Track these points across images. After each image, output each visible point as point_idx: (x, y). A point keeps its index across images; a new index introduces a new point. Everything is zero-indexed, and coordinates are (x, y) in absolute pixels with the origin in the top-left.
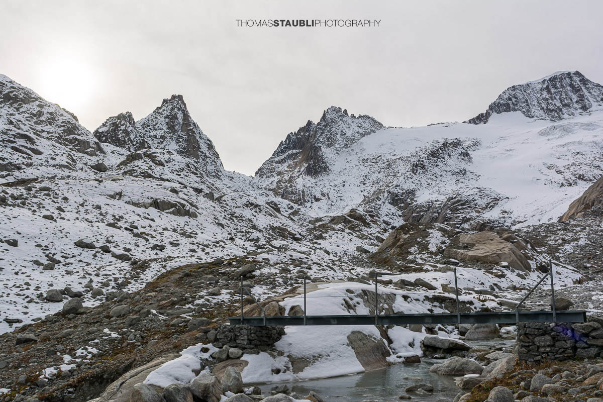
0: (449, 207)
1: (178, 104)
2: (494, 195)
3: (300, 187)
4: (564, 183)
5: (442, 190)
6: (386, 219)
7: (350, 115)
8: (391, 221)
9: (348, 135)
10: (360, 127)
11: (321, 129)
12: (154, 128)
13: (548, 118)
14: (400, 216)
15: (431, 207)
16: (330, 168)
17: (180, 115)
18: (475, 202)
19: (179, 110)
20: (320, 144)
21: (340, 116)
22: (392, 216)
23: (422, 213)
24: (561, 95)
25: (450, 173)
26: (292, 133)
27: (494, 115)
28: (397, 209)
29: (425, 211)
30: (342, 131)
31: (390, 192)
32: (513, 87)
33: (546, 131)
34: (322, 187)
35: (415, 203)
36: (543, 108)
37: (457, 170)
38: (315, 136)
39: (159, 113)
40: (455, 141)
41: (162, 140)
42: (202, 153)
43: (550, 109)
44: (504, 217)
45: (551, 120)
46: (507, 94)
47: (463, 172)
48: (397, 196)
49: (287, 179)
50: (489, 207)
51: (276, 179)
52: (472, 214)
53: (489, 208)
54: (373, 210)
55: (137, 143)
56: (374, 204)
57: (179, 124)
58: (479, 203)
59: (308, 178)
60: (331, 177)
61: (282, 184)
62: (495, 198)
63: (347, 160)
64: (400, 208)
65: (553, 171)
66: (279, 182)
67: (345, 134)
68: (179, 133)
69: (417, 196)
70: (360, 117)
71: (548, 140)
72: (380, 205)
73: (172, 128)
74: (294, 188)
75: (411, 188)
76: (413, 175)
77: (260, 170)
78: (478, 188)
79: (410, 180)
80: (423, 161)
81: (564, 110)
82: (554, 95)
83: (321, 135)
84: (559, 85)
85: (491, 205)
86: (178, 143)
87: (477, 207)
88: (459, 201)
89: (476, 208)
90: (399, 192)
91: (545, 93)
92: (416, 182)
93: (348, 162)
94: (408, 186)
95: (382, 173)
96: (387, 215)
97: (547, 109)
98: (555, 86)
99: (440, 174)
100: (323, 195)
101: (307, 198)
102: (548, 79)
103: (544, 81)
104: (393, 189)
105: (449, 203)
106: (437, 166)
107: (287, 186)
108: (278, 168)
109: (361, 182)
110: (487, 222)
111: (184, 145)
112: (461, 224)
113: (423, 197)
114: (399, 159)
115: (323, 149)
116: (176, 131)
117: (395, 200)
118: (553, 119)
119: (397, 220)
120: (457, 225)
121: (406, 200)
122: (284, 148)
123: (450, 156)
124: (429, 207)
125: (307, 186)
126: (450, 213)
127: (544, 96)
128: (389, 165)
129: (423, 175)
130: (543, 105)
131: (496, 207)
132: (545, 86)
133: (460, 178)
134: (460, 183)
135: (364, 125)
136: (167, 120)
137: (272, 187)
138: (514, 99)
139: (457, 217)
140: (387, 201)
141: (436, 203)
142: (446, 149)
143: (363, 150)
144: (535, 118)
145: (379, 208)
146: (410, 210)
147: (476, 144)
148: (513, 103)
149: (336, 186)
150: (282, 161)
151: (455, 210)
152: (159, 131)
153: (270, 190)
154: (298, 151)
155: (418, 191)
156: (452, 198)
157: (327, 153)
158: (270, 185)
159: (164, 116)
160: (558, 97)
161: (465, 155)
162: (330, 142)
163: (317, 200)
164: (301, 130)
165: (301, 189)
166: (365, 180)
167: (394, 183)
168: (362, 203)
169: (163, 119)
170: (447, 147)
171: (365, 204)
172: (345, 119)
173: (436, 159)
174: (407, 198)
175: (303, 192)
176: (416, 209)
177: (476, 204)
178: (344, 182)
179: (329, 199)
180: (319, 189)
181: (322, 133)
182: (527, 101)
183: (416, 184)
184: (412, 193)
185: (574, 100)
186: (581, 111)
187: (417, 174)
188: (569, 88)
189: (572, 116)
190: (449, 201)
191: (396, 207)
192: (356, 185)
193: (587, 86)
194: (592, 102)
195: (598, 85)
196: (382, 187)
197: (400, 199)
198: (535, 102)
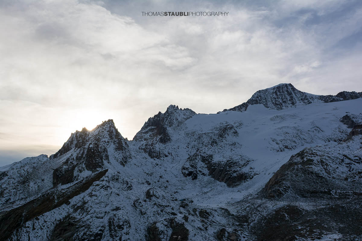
0: (228, 165)
1: (112, 124)
2: (247, 159)
3: (157, 149)
4: (279, 150)
5: (225, 155)
6: (200, 169)
7: (179, 109)
8: (202, 170)
9: (179, 120)
10: (184, 115)
11: (166, 117)
12: (104, 137)
13: (275, 108)
14: (206, 168)
16: (171, 138)
17: (114, 131)
18: (239, 163)
19: (113, 128)
20: (166, 126)
21: (175, 110)
22: (203, 168)
23: (216, 167)
24: (282, 96)
25: (228, 145)
26: (151, 118)
27: (250, 106)
29: (217, 166)
30: (176, 118)
31: (201, 156)
32: (259, 91)
33: (273, 118)
34: (168, 149)
35: (213, 162)
36: (273, 103)
37: (232, 143)
38: (163, 121)
39: (104, 129)
40: (231, 126)
41: (108, 143)
42: (124, 147)
43: (277, 104)
44: (251, 171)
45: (277, 109)
46: (256, 94)
47: (234, 144)
48: (204, 158)
49: (151, 144)
50: (245, 165)
51: (144, 142)
52: (237, 169)
54: (194, 165)
55: (103, 149)
56: (194, 162)
57: (114, 135)
58: (241, 163)
59: (161, 144)
60: (172, 143)
61: (148, 146)
62: (247, 161)
63: (179, 134)
64: (206, 163)
65: (275, 143)
66: (146, 145)
67: (178, 119)
68: (114, 139)
69: (213, 158)
70: (185, 109)
71: (274, 123)
72: (197, 162)
73: (111, 137)
74: (155, 150)
75: (211, 154)
76: (211, 146)
77: (135, 137)
78: (240, 156)
79: (210, 149)
80: (216, 140)
81: (283, 104)
82: (279, 96)
83: (166, 121)
84: (281, 91)
85: (246, 164)
86: (114, 144)
88: (232, 162)
89: (240, 166)
90: (205, 156)
91: (274, 95)
92: (213, 150)
93: (180, 135)
94: (209, 153)
95: (196, 142)
96: (200, 167)
97: (275, 104)
98: (279, 91)
99: (223, 146)
100: (169, 153)
101: (161, 155)
102: (276, 87)
103: (274, 88)
106: (222, 142)
107: (151, 148)
108: (145, 136)
110: (244, 174)
111: (118, 145)
112: (233, 174)
113: (217, 159)
114: (204, 134)
115: (168, 129)
116: (113, 138)
117: (204, 160)
119: (205, 170)
120: (231, 174)
122: (147, 125)
123: (228, 135)
124: (219, 164)
125: (161, 149)
126: (228, 168)
127: (274, 96)
128: (199, 137)
129: (216, 147)
130: (274, 101)
131: (248, 165)
132: (274, 91)
133: (232, 147)
134: (233, 151)
135: (187, 114)
136: (108, 132)
137: (143, 148)
138: (259, 98)
139: (231, 170)
140: (200, 160)
141: (222, 162)
142: (227, 131)
143: (187, 128)
144: (270, 108)
145: (197, 164)
146: (210, 165)
147: (241, 124)
148: (259, 100)
149: (175, 149)
150: (147, 132)
151: (230, 167)
152: (106, 138)
153: (142, 149)
154: (154, 127)
155: (214, 155)
156: (229, 161)
157: (170, 130)
158: (142, 146)
159: (107, 130)
160: (280, 97)
161: (236, 133)
162: (171, 124)
163: (166, 156)
164: (155, 116)
165: (158, 150)
166: (188, 145)
167: (203, 151)
168: (188, 160)
169: (106, 132)
170: (227, 130)
172: (177, 111)
173: (222, 138)
174: (209, 159)
175: (159, 152)
176: (214, 164)
177: (239, 164)
178: (178, 147)
179: (172, 156)
180: (167, 150)
181: (166, 120)
182: (266, 98)
183: (213, 152)
184: (211, 156)
185: (288, 99)
186: (291, 105)
187: (213, 146)
188: (286, 93)
189: (287, 108)
190: (228, 162)
191: (204, 163)
192: (184, 148)
193: (295, 92)
194: (297, 101)
195: (300, 92)
196: (198, 153)
197: (206, 159)
198: (270, 100)
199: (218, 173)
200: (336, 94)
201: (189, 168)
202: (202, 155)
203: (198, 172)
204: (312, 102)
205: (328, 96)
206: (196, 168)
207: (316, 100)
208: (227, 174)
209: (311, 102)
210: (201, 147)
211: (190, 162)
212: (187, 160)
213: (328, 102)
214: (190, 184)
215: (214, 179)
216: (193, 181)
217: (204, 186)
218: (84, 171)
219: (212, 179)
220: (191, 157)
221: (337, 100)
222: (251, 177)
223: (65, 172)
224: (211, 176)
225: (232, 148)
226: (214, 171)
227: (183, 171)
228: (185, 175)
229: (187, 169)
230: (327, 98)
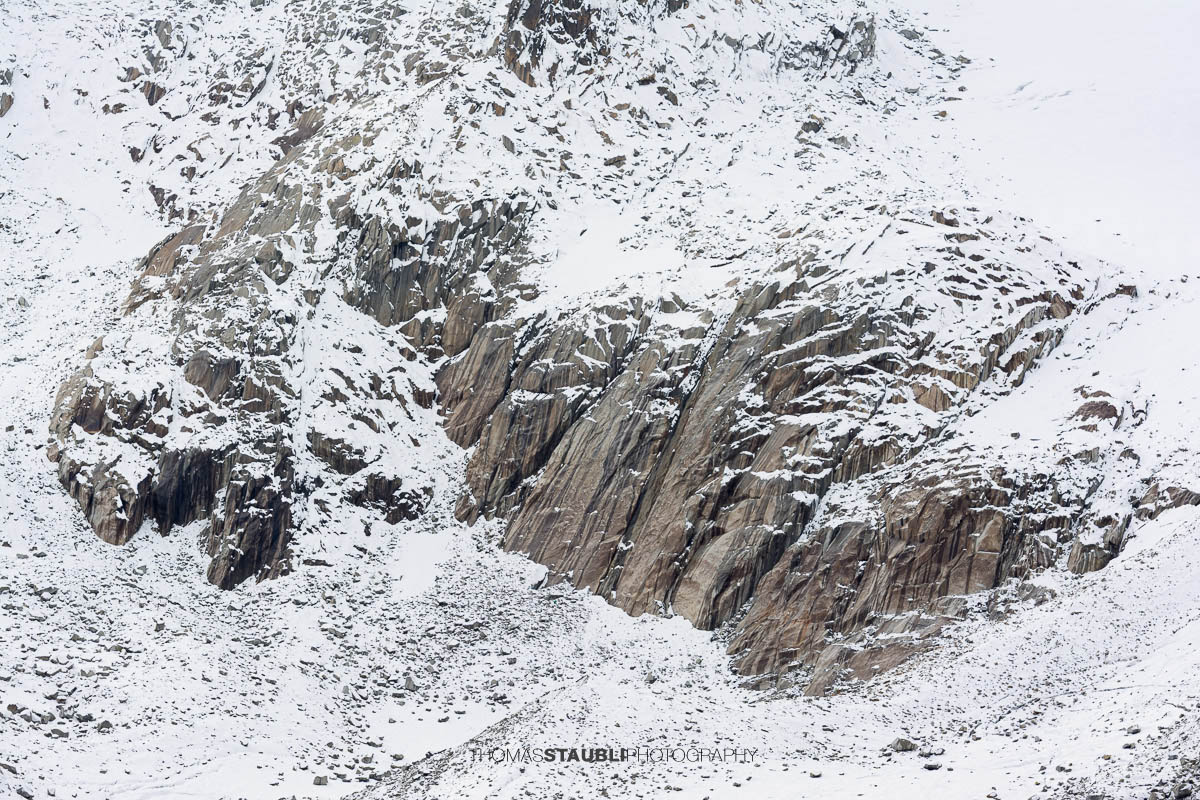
0: (750, 362)
2: (1040, 276)
5: (708, 212)
6: (333, 423)
8: (360, 437)
14: (423, 399)
15: (633, 346)
18: (920, 328)
22: (374, 404)
23: (571, 393)
28: (402, 342)
29: (594, 378)
31: (352, 219)
35: (525, 310)
37: (813, 33)
44: (1089, 456)
48: (400, 248)
52: (894, 414)
53: (1008, 369)
54: (242, 356)
56: (239, 312)
58: (941, 337)
62: (1044, 297)
64: (427, 342)
69: (535, 249)
72: (290, 320)
75: (500, 190)
76: (509, 80)
78: (939, 217)
79: (487, 118)
85: (1021, 344)
87: (930, 360)
88: (814, 320)
89: (926, 369)
90: (413, 222)
92: (535, 137)
96: (335, 396)
104: (375, 195)
105: (753, 330)
109: (132, 73)
110: (988, 491)
112: (821, 488)
117: (390, 278)
119: (406, 428)
120: (800, 496)
121: (465, 281)
124: (622, 352)
126: (758, 401)
129: (579, 80)
131: (1048, 364)
133: (825, 93)
134: (829, 149)
139: (801, 436)
140: (333, 287)
141: (659, 318)
146: (490, 359)
151: (787, 384)
155: (545, 211)
156: (774, 297)
166: (155, 61)
167: (381, 146)
168: (155, 283)
171: (179, 295)
174: (473, 267)
176: (536, 353)
177: (922, 346)
183: (530, 158)
184: (502, 225)
187: (540, 74)
190: (752, 318)
191: (392, 331)
192: (96, 99)
196: (301, 175)
197: (422, 273)
199: (598, 470)
201: (161, 400)
202: (362, 205)
203: (307, 467)
206: (265, 402)
208: (730, 493)
210: (346, 81)
211: (178, 316)
212: (138, 288)
214: (184, 645)
215: (538, 571)
216: (228, 597)
217: (395, 667)
219: (515, 561)
220: (192, 235)
222: (1094, 536)
224: (494, 524)
225: (823, 106)
226: (542, 458)
227: (75, 455)
228: (101, 515)
229: (136, 413)
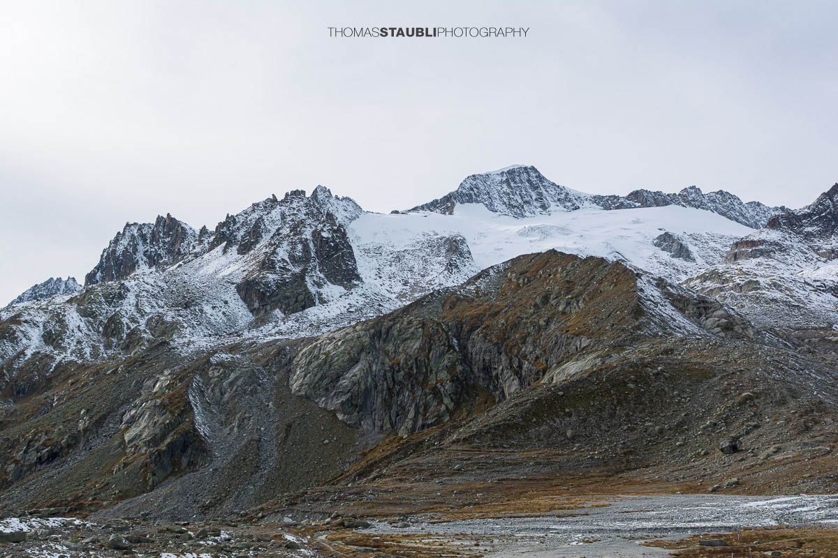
7: (334, 196)
13: (510, 214)
24: (521, 191)
27: (459, 205)
32: (474, 176)
36: (505, 203)
43: (512, 205)
45: (514, 217)
46: (468, 182)
70: (344, 199)
81: (525, 207)
82: (515, 190)
84: (517, 179)
91: (505, 186)
95: (394, 267)
97: (510, 204)
98: (513, 180)
102: (506, 171)
103: (503, 173)
114: (403, 252)
118: (516, 216)
127: (504, 189)
128: (398, 258)
130: (505, 200)
132: (504, 179)
135: (349, 208)
138: (475, 189)
144: (499, 213)
148: (475, 194)
160: (518, 193)
172: (331, 201)
182: (488, 193)
185: (534, 198)
186: (541, 209)
188: (527, 184)
189: (533, 215)
193: (544, 184)
194: (551, 203)
195: (554, 184)
198: (496, 196)
200: (626, 195)
204: (580, 206)
205: (610, 197)
207: (586, 204)
209: (579, 208)
213: (610, 209)
218: (325, 285)
221: (629, 207)
223: (277, 287)
230: (607, 200)
